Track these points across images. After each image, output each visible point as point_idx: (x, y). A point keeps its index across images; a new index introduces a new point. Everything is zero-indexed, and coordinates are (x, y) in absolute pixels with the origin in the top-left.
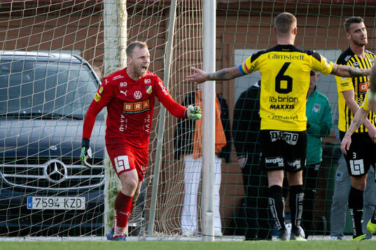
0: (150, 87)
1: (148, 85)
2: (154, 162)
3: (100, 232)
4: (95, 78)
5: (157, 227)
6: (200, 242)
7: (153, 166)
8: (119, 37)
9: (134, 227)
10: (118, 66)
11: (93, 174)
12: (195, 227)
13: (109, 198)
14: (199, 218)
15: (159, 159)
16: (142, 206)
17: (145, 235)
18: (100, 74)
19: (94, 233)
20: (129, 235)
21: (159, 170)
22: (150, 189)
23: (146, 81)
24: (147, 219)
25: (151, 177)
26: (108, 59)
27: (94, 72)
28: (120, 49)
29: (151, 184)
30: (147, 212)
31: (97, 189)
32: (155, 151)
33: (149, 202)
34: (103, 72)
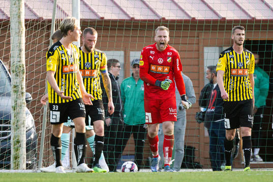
0: (171, 58)
1: (170, 56)
2: (42, 122)
3: (8, 167)
4: (5, 69)
5: (44, 163)
6: (71, 173)
7: (41, 125)
8: (20, 43)
9: (30, 164)
10: (19, 62)
11: (3, 130)
12: (68, 164)
13: (14, 146)
14: (70, 158)
15: (45, 120)
16: (35, 150)
17: (37, 169)
18: (8, 67)
19: (5, 168)
20: (27, 169)
21: (45, 128)
22: (40, 140)
23: (168, 54)
24: (38, 158)
25: (40, 132)
26: (13, 57)
27: (4, 65)
28: (20, 50)
29: (40, 136)
30: (38, 154)
31: (6, 139)
32: (42, 115)
33: (39, 148)
34: (10, 66)
